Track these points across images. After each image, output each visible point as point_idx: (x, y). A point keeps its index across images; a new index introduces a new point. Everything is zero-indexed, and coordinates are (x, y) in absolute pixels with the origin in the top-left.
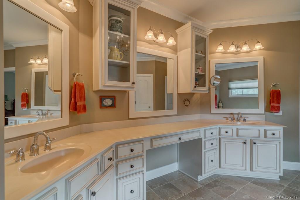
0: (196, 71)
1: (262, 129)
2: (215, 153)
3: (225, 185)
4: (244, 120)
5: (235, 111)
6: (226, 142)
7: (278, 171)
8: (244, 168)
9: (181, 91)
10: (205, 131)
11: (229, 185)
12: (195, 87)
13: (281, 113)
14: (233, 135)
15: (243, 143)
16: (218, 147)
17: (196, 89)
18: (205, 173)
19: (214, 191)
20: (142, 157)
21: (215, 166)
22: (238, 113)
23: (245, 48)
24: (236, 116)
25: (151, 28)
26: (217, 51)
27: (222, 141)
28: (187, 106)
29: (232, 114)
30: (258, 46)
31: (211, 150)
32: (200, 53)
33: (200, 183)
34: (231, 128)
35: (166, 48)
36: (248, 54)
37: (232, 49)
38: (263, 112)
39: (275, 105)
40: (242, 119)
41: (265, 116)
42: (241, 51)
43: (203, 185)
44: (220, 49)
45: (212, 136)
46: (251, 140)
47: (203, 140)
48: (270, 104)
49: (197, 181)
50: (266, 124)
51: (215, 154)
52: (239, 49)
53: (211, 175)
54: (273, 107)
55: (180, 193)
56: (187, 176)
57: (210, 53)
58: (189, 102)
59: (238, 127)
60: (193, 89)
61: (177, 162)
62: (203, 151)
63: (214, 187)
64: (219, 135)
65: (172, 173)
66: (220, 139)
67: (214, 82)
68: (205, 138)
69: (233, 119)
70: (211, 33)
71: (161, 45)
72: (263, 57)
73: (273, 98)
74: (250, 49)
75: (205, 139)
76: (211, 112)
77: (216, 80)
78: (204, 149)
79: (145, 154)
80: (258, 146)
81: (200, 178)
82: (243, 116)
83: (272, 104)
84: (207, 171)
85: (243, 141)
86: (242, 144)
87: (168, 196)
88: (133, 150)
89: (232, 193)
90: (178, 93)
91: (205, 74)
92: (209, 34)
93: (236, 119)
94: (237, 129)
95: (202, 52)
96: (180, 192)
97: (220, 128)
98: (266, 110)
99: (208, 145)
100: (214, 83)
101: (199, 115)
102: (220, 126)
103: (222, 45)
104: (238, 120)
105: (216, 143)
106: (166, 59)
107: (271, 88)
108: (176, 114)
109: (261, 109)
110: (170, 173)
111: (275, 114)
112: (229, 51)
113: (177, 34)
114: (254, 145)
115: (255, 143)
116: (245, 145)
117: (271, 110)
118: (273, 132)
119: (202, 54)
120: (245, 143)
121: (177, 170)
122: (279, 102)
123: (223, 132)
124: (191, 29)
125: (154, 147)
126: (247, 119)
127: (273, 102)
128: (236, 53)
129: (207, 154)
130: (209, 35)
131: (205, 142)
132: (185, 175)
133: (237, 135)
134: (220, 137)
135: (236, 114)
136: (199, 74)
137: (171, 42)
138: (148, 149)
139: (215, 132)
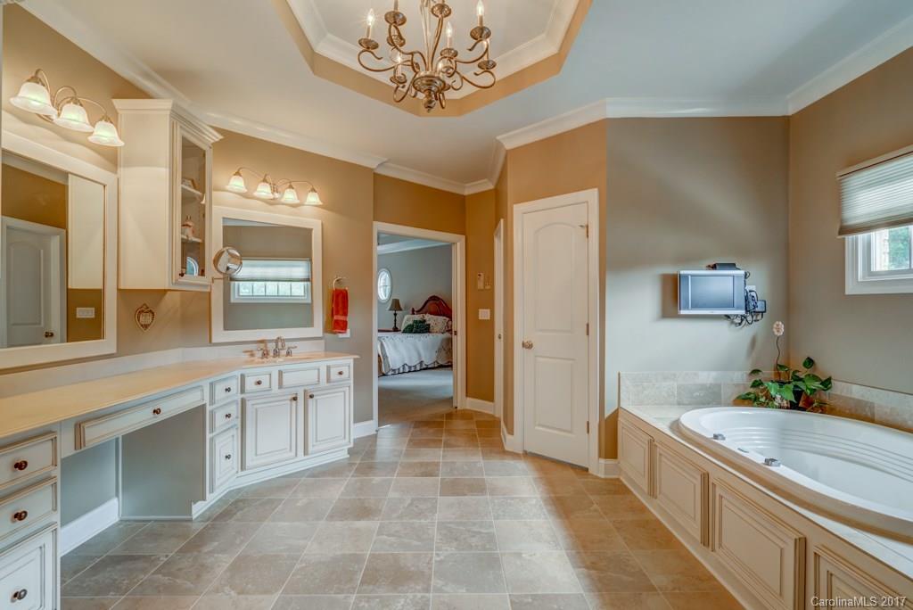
0: (182, 233)
1: (323, 365)
2: (233, 436)
3: (258, 500)
4: (288, 354)
5: (270, 334)
6: (257, 406)
7: (347, 440)
8: (293, 454)
9: (128, 284)
10: (212, 385)
11: (266, 498)
12: (182, 275)
13: (348, 334)
14: (273, 387)
15: (291, 400)
16: (238, 422)
17: (183, 280)
18: (212, 491)
19: (238, 520)
20: (52, 482)
21: (233, 468)
22: (275, 338)
23: (290, 196)
24: (271, 346)
25: (39, 76)
26: (228, 187)
27: (249, 404)
28: (146, 326)
29: (262, 342)
30: (313, 199)
31: (225, 431)
32: (190, 186)
33: (199, 519)
34: (266, 372)
35: (81, 147)
36: (294, 209)
37: (264, 191)
38: (320, 334)
39: (341, 318)
40: (284, 352)
41: (323, 341)
42: (283, 200)
43: (208, 520)
44: (237, 184)
45: (228, 397)
46: (305, 391)
47: (208, 408)
48: (332, 316)
49: (190, 520)
50: (326, 356)
51: (233, 440)
52: (277, 195)
53: (222, 495)
54: (337, 322)
55: (153, 561)
56: (156, 521)
57: (217, 189)
58: (153, 313)
59: (281, 368)
60: (176, 280)
61: (117, 495)
62: (208, 436)
63: (235, 514)
64: (243, 391)
65: (102, 535)
66: (243, 401)
67: (229, 265)
68: (212, 402)
69: (265, 355)
70: (217, 140)
71: (66, 135)
72: (320, 221)
73: (337, 305)
74: (297, 201)
75: (214, 406)
76: (214, 341)
77: (233, 260)
78: (212, 430)
79: (57, 472)
80: (316, 401)
81: (198, 509)
82: (288, 344)
83: (335, 318)
84: (217, 483)
85: (290, 397)
86: (289, 402)
87: (117, 582)
88: (26, 463)
89: (276, 507)
90: (122, 287)
91: (204, 241)
92: (212, 141)
93: (271, 354)
94: (281, 373)
95: (193, 181)
96: (153, 558)
97: (243, 377)
98: (326, 330)
99: (220, 420)
100: (228, 268)
101: (180, 350)
102: (243, 372)
103: (240, 176)
104: (276, 354)
105: (235, 410)
106: (65, 174)
107: (334, 285)
108: (114, 351)
109: (317, 329)
110: (99, 535)
111: (341, 336)
112: (256, 194)
113: (117, 114)
114: (310, 400)
115: (311, 397)
116: (294, 402)
117: (335, 328)
118: (340, 369)
119: (195, 188)
120: (295, 399)
121: (117, 520)
122: (345, 314)
123: (250, 384)
124: (170, 120)
125: (89, 445)
126: (293, 351)
127: (337, 313)
128: (272, 202)
129: (217, 441)
130: (213, 144)
131: (212, 413)
132: (149, 521)
133: (281, 386)
134: (243, 396)
135: (271, 341)
136: (188, 240)
137: (106, 134)
138: (66, 456)
139: (235, 385)
